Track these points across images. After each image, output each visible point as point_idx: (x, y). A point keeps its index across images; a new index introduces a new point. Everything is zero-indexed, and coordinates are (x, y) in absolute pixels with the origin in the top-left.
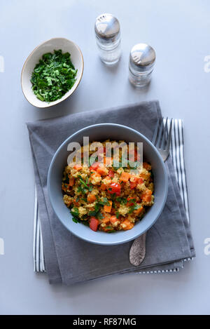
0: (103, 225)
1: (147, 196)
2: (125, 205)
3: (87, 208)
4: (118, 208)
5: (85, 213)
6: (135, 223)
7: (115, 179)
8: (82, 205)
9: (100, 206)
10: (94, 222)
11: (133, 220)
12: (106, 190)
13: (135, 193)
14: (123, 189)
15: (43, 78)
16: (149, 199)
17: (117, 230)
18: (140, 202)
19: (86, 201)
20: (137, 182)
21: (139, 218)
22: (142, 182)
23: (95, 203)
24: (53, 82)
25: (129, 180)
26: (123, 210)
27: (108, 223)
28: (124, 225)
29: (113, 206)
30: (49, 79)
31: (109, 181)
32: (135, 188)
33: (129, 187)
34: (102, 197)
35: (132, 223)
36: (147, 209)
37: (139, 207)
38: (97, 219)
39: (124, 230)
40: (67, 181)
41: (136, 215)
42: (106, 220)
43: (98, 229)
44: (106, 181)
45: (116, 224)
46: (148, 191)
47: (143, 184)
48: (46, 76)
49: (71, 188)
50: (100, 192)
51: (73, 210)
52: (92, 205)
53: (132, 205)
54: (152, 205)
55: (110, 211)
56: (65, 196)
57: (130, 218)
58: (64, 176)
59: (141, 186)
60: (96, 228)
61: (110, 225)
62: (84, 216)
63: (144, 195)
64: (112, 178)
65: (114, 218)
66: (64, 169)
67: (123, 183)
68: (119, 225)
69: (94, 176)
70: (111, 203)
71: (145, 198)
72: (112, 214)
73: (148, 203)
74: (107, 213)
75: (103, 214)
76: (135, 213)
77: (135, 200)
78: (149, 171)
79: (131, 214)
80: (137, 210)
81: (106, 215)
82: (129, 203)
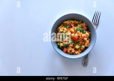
0: (68, 51)
1: (87, 43)
2: (78, 45)
3: (64, 44)
4: (75, 46)
5: (63, 46)
6: (81, 53)
7: (76, 35)
8: (62, 43)
10: (65, 50)
11: (80, 51)
13: (83, 41)
14: (78, 39)
16: (88, 44)
17: (73, 54)
18: (84, 45)
20: (84, 37)
21: (83, 51)
22: (86, 37)
25: (81, 36)
26: (77, 47)
27: (71, 51)
28: (76, 53)
29: (74, 45)
31: (74, 35)
32: (83, 39)
33: (81, 39)
36: (86, 48)
37: (83, 47)
38: (67, 49)
39: (76, 54)
42: (69, 50)
44: (73, 35)
45: (73, 51)
46: (88, 41)
51: (58, 44)
52: (66, 43)
53: (81, 46)
54: (88, 47)
57: (79, 50)
58: (57, 31)
59: (86, 39)
60: (66, 52)
61: (71, 52)
63: (86, 43)
65: (73, 49)
66: (57, 28)
67: (79, 37)
68: (74, 52)
69: (68, 32)
70: (73, 43)
71: (86, 44)
73: (87, 46)
74: (71, 47)
75: (69, 47)
76: (82, 49)
77: (82, 44)
78: (89, 34)
79: (80, 49)
80: (82, 47)
81: (70, 47)
82: (80, 45)
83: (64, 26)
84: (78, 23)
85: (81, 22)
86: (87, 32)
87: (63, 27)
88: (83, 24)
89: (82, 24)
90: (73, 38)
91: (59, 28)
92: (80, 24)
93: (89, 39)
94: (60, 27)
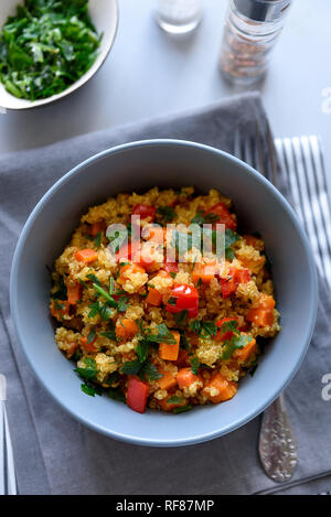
0: (159, 396)
2: (213, 338)
3: (118, 357)
4: (196, 347)
5: (113, 368)
6: (239, 384)
7: (183, 276)
8: (104, 350)
9: (150, 346)
10: (136, 389)
11: (234, 375)
12: (161, 305)
13: (233, 308)
14: (204, 299)
15: (23, 46)
16: (269, 319)
17: (195, 403)
18: (247, 328)
19: (113, 339)
20: (237, 279)
21: (248, 370)
22: (248, 277)
23: (135, 340)
24: (45, 54)
25: (217, 275)
26: (209, 352)
27: (174, 389)
28: (213, 391)
29: (183, 345)
30: (36, 49)
31: (169, 281)
32: (233, 296)
33: (220, 294)
34: (153, 325)
35: (232, 383)
36: (265, 344)
37: (246, 341)
38: (145, 382)
39: (212, 402)
40: (62, 295)
41: (240, 362)
42: (164, 384)
43: (149, 406)
44: (161, 282)
45: (193, 388)
46: (265, 299)
47: (252, 283)
48: (29, 41)
49: (72, 310)
50: (146, 311)
51: (81, 365)
52: (130, 346)
53: (228, 338)
54: (277, 332)
55: (175, 358)
56: (59, 330)
57: (225, 371)
58: (53, 283)
59: (248, 288)
60: (143, 404)
61: (178, 393)
62: (111, 376)
63: (256, 311)
64: (173, 275)
65: (187, 375)
66: (54, 263)
67: (202, 284)
68: (200, 390)
69: (128, 273)
70: (177, 337)
71: (260, 318)
72: (181, 364)
73: (267, 328)
74: (167, 362)
75: (158, 366)
76: (238, 357)
77: (234, 324)
78: (261, 254)
79: (228, 361)
80: (242, 348)
81: (166, 368)
82: (222, 334)
83: (91, 244)
84: (177, 203)
85: (190, 190)
86: (242, 244)
87: (83, 246)
88: (206, 201)
89: (202, 204)
90: (165, 301)
91: (63, 258)
92: (188, 208)
93: (264, 281)
94: (69, 250)
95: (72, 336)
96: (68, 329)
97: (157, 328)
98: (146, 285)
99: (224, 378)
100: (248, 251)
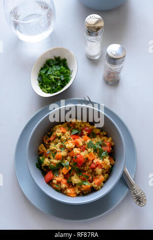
0: (55, 181)
1: (98, 180)
2: (79, 176)
3: (52, 162)
4: (73, 175)
5: (48, 165)
6: (77, 195)
7: (83, 154)
8: (49, 158)
9: (60, 166)
10: (49, 175)
11: (78, 192)
12: (72, 157)
13: (91, 173)
15: (48, 76)
16: (99, 184)
17: (61, 191)
18: (91, 182)
19: (54, 157)
20: (97, 166)
21: (83, 194)
22: (101, 167)
23: (59, 161)
24: (55, 79)
25: (93, 160)
26: (75, 179)
27: (59, 183)
28: (69, 191)
29: (70, 172)
30: (52, 77)
31: (79, 152)
32: (93, 169)
33: (90, 166)
34: (66, 161)
35: (76, 193)
36: (93, 190)
37: (87, 185)
38: (53, 174)
39: (66, 194)
40: (50, 136)
41: (82, 189)
42: (57, 179)
43: (50, 183)
44: (76, 151)
45: (63, 186)
46: (102, 178)
47: (101, 170)
48: (50, 75)
49: (49, 142)
50: (67, 156)
51: (41, 158)
52: (56, 161)
53: (83, 180)
54: (99, 190)
55: (65, 173)
56: (42, 145)
59: (99, 170)
60: (48, 181)
61: (60, 185)
62: (46, 167)
63: (97, 178)
64: (81, 151)
65: (65, 181)
67: (87, 160)
68: (65, 189)
69: (70, 142)
70: (70, 168)
71: (96, 181)
72: (66, 177)
73: (96, 186)
74: (63, 173)
75: (60, 173)
76: (82, 188)
77: (88, 178)
78: (110, 164)
79: (79, 187)
80: (85, 185)
81: (61, 175)
82: (82, 177)
83: (67, 128)
84: (99, 134)
85: (105, 134)
86: (107, 158)
87: (65, 127)
89: (106, 139)
90: (74, 156)
91: (57, 126)
92: (100, 138)
93: (106, 173)
94: (60, 125)
95: (44, 149)
96: (45, 146)
97: (66, 163)
98: (72, 149)
99: (75, 190)
100: (107, 160)
